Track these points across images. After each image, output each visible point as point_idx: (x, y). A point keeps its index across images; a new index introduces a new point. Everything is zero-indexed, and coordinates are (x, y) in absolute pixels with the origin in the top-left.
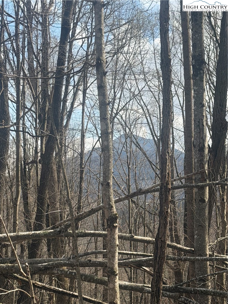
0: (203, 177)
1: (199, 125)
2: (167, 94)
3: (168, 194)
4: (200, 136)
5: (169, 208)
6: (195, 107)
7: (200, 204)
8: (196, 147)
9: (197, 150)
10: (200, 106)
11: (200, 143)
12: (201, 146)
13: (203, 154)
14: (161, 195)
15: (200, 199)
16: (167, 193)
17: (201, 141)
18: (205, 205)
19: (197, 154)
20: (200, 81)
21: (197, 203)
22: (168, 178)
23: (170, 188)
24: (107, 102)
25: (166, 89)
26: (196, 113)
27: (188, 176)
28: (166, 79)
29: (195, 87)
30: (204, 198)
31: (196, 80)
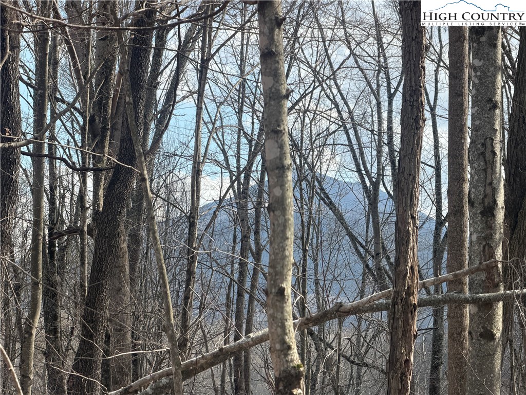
0: (490, 278)
1: (483, 154)
2: (415, 74)
3: (410, 319)
4: (486, 178)
5: (411, 351)
6: (476, 108)
7: (482, 342)
8: (475, 205)
9: (479, 212)
10: (488, 106)
11: (485, 196)
12: (486, 204)
13: (491, 222)
14: (393, 319)
15: (482, 330)
16: (408, 317)
17: (489, 190)
18: (493, 346)
19: (477, 223)
20: (490, 45)
21: (474, 341)
22: (412, 279)
23: (416, 303)
24: (284, 92)
25: (412, 62)
26: (477, 123)
27: (455, 276)
28: (413, 39)
29: (477, 60)
30: (492, 328)
31: (479, 43)
